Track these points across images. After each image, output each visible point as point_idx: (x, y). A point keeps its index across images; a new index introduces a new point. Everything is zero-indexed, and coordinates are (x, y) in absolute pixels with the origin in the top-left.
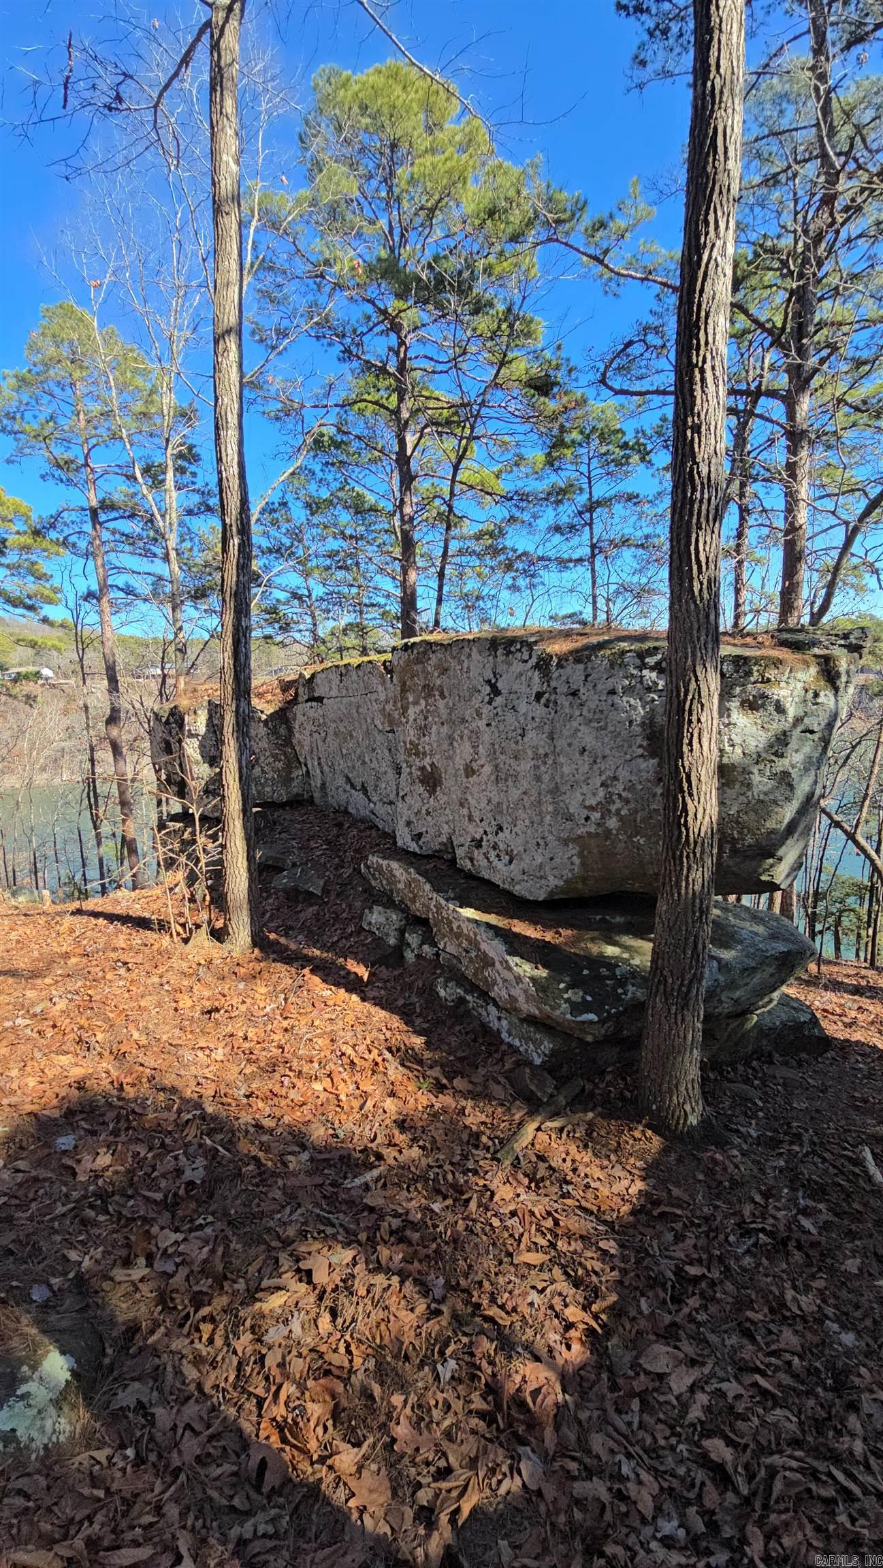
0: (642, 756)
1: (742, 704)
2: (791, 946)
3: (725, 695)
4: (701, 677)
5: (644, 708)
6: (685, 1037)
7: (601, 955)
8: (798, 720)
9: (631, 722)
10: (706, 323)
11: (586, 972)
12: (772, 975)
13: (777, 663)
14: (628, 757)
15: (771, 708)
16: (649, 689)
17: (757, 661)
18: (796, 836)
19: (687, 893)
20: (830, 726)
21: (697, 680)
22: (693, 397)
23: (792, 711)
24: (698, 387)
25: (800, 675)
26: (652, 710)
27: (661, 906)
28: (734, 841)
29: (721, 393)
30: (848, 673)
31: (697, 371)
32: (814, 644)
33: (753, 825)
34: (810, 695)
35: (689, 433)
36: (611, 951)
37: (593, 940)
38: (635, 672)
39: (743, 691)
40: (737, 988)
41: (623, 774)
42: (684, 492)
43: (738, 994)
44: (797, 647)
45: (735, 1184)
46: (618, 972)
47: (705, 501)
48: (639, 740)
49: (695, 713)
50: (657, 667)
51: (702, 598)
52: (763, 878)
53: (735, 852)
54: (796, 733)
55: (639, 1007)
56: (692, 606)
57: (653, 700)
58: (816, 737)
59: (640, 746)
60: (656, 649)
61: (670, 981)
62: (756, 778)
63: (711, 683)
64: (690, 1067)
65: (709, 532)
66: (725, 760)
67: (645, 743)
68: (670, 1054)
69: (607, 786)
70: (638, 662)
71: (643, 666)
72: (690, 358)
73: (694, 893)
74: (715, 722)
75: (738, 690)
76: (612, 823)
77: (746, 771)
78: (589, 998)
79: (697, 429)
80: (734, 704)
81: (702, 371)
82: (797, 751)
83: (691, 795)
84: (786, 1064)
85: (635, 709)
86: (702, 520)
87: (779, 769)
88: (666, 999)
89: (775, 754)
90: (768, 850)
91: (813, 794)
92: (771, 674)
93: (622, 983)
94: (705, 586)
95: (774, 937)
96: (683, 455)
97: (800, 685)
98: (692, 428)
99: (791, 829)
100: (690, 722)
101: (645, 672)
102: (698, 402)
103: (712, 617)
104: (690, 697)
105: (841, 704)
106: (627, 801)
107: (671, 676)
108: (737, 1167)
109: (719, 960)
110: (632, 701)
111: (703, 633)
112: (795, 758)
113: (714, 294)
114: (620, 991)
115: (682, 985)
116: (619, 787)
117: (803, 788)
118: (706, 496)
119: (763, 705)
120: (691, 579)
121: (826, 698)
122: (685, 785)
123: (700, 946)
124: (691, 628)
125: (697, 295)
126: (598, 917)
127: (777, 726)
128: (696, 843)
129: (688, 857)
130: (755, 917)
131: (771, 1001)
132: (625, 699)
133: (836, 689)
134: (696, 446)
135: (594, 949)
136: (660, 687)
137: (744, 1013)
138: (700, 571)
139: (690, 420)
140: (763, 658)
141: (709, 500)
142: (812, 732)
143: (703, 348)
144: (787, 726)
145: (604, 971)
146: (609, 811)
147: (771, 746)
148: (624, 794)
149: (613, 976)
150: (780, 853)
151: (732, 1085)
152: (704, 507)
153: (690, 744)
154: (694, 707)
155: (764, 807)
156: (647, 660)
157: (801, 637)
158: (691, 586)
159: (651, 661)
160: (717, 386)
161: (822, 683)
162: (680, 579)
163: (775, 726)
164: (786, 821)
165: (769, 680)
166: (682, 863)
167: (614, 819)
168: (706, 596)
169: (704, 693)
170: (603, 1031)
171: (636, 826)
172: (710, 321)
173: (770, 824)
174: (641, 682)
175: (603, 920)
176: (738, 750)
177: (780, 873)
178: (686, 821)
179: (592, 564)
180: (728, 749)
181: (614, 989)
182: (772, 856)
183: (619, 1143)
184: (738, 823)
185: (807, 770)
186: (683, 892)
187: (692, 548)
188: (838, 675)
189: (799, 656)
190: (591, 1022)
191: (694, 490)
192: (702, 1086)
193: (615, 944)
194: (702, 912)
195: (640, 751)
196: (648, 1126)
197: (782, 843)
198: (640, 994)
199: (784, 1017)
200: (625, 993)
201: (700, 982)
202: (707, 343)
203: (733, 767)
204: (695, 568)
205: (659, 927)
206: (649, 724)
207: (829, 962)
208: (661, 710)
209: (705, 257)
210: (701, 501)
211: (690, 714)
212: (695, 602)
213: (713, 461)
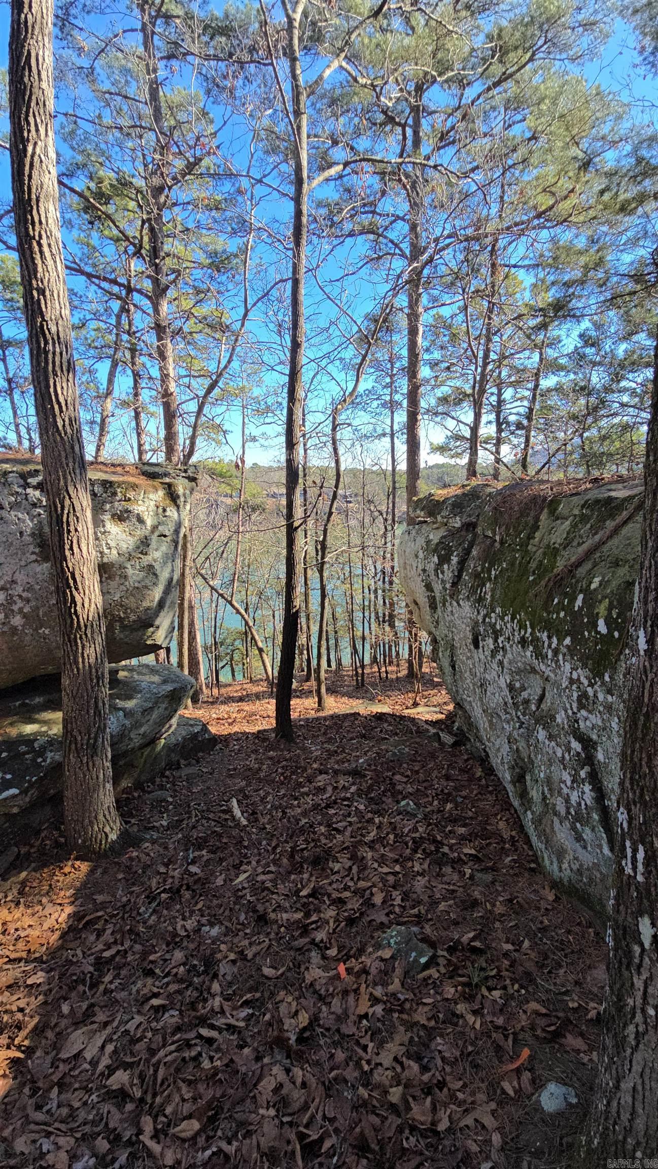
0: (36, 561)
1: (113, 516)
2: (176, 685)
3: (98, 509)
4: (73, 495)
5: (32, 521)
6: (97, 778)
7: (20, 735)
8: (155, 528)
9: (21, 533)
10: (38, 206)
11: (4, 755)
12: (166, 709)
13: (134, 487)
14: (23, 563)
15: (134, 520)
16: (34, 505)
17: (120, 484)
18: (166, 609)
19: (84, 666)
20: (177, 532)
21: (70, 498)
22: (35, 265)
23: (149, 522)
24: (38, 256)
25: (151, 496)
26: (40, 522)
27: (65, 681)
28: (121, 620)
29: (59, 268)
30: (184, 495)
31: (35, 244)
32: (166, 475)
33: (133, 606)
34: (160, 510)
35: (35, 293)
36: (29, 729)
37: (11, 724)
38: (20, 490)
39: (112, 507)
40: (141, 726)
41: (20, 577)
42: (38, 343)
43: (142, 730)
44: (152, 476)
45: (146, 867)
46: (36, 745)
47: (58, 354)
48: (31, 548)
49: (72, 524)
50: (39, 486)
51: (66, 433)
52: (148, 642)
53: (123, 627)
54: (154, 537)
55: (58, 768)
56: (58, 438)
57: (39, 515)
58: (168, 539)
59: (33, 553)
60: (37, 471)
61: (79, 738)
62: (130, 571)
63: (83, 500)
64: (106, 797)
65: (64, 379)
66: (105, 560)
67: (37, 550)
68: (88, 793)
69: (7, 590)
70: (22, 482)
71: (26, 485)
72: (27, 229)
73: (90, 666)
74: (91, 531)
75: (108, 506)
76: (17, 621)
77: (122, 567)
78: (9, 776)
79: (42, 292)
80: (107, 517)
81: (40, 245)
82: (156, 550)
83: (77, 589)
84: (189, 764)
85: (24, 522)
86: (58, 369)
87: (146, 564)
88: (78, 753)
89: (142, 553)
90: (147, 622)
91: (172, 579)
92: (131, 494)
93: (41, 752)
94: (67, 422)
95: (165, 682)
96: (33, 311)
97: (152, 503)
98: (38, 289)
99: (161, 605)
100: (69, 531)
101: (29, 491)
102: (40, 269)
103: (77, 448)
104: (66, 512)
105: (182, 517)
106: (28, 601)
107: (48, 494)
108: (148, 855)
109: (123, 709)
110: (20, 516)
111: (71, 460)
112: (157, 554)
113: (42, 184)
114: (39, 760)
115: (89, 738)
116: (19, 589)
117: (164, 575)
118: (58, 350)
119: (128, 517)
120: (54, 416)
121: (172, 512)
122: (71, 582)
123: (101, 704)
124: (60, 455)
125: (26, 178)
126: (17, 704)
127: (140, 533)
128: (86, 626)
129: (81, 638)
130: (152, 670)
131: (170, 726)
132: (12, 513)
133: (178, 507)
134: (43, 306)
135: (13, 732)
136: (44, 503)
137: (153, 741)
138: (61, 411)
139: (34, 282)
140: (124, 483)
141: (61, 354)
142: (165, 536)
143: (37, 224)
144: (147, 533)
145: (23, 748)
146: (13, 611)
147: (138, 548)
148: (25, 595)
149: (33, 750)
150: (157, 623)
151: (150, 796)
152: (57, 359)
153: (71, 549)
154: (71, 519)
155: (140, 591)
156: (29, 480)
157: (157, 469)
158: (55, 422)
159: (33, 481)
160: (55, 262)
161: (168, 502)
162: (45, 414)
163: (139, 532)
164: (157, 598)
165: (129, 499)
166: (76, 645)
167: (18, 617)
168: (69, 431)
169: (78, 508)
170: (27, 799)
171: (39, 619)
172: (41, 204)
173: (146, 604)
174: (27, 499)
175: (24, 705)
176: (114, 552)
177: (160, 637)
178: (76, 611)
179: (11, 395)
180: (106, 551)
181: (34, 760)
182: (152, 626)
183: (50, 885)
184: (122, 606)
185: (165, 563)
186: (81, 666)
187: (52, 390)
188: (178, 497)
189: (150, 482)
190: (14, 796)
191: (46, 343)
192: (118, 808)
193: (32, 721)
194: (98, 678)
195: (34, 557)
196: (76, 859)
197: (157, 615)
198: (58, 757)
199: (184, 733)
200: (44, 761)
201: (104, 731)
202: (40, 223)
203: (111, 565)
204: (56, 407)
205: (65, 699)
206: (38, 535)
207: (226, 686)
208: (45, 522)
209: (30, 149)
210: (54, 353)
211: (68, 525)
212: (60, 435)
213: (60, 322)
